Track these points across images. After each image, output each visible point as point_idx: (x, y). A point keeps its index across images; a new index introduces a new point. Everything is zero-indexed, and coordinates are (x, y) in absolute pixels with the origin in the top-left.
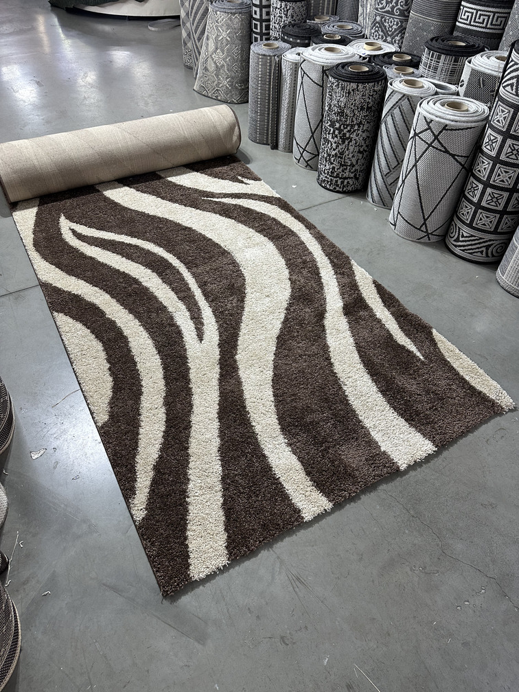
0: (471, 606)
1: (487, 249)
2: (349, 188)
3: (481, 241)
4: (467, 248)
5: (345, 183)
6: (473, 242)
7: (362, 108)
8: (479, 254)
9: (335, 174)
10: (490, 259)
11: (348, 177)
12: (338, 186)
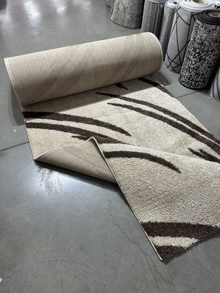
2: (199, 87)
5: (197, 84)
7: (216, 41)
9: (192, 79)
11: (199, 81)
12: (192, 85)
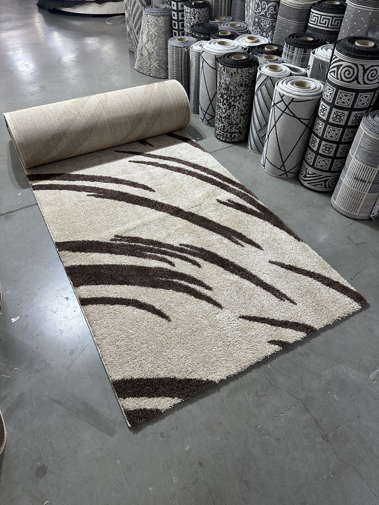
0: (284, 417)
1: (325, 183)
3: (321, 177)
4: (311, 182)
6: (315, 178)
8: (320, 186)
10: (328, 189)
